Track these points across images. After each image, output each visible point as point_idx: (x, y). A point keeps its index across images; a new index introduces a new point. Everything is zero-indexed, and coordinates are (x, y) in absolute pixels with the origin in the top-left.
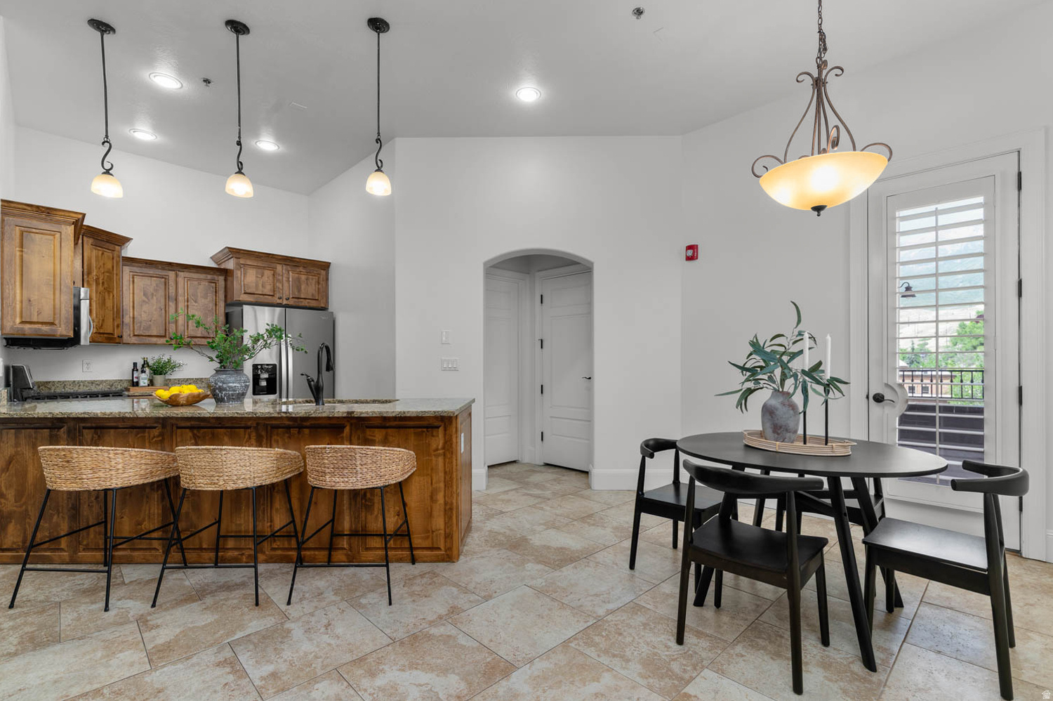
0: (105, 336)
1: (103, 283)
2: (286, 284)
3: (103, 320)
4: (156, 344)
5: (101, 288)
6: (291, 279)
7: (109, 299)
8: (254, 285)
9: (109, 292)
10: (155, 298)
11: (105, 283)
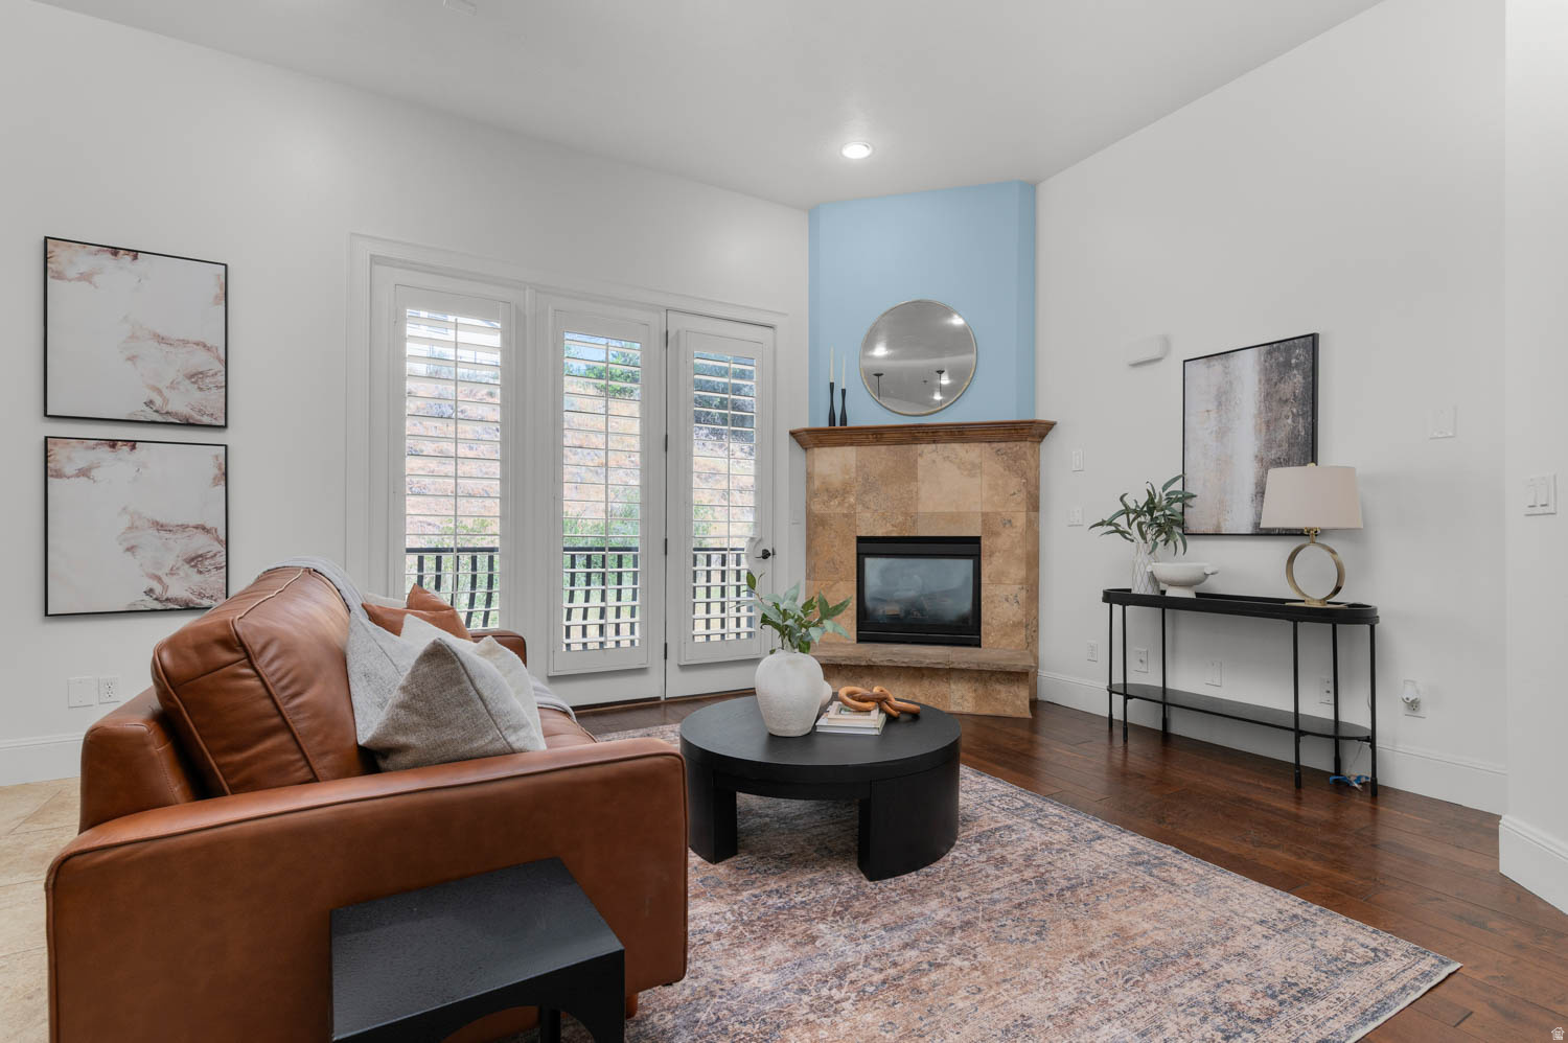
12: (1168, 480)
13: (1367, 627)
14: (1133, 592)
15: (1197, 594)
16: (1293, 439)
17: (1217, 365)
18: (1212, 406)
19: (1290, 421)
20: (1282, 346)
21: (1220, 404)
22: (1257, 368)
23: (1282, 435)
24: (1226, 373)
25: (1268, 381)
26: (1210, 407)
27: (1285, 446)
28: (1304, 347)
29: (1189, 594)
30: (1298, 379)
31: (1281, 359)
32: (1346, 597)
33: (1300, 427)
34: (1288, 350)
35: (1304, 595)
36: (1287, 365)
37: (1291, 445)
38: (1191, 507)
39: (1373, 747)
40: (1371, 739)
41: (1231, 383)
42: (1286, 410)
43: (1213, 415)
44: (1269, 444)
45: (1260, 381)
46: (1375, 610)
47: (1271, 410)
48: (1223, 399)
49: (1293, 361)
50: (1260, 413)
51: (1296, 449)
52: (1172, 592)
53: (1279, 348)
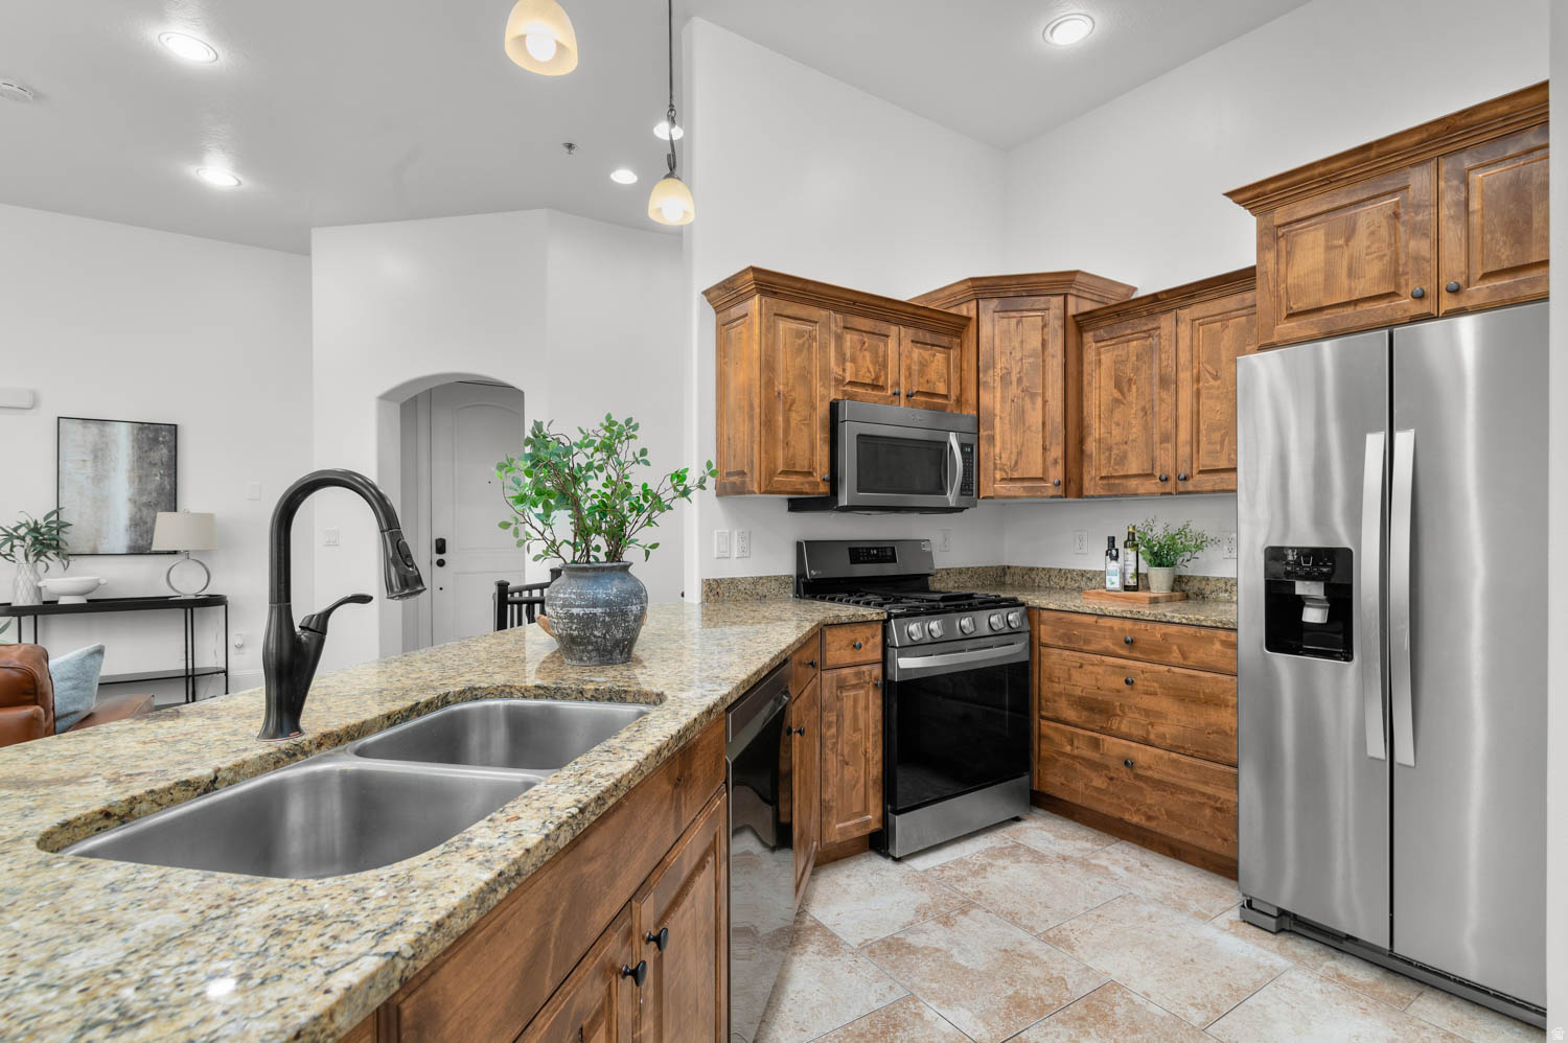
0: (1026, 484)
1: (1020, 380)
2: (1452, 234)
3: (1019, 453)
4: (1136, 495)
5: (1014, 390)
6: (1475, 205)
7: (1034, 409)
8: (1320, 278)
9: (1033, 396)
10: (1134, 388)
11: (1025, 379)
12: (47, 512)
13: (224, 607)
14: (13, 605)
15: (88, 601)
16: (160, 490)
17: (94, 429)
18: (89, 457)
19: (158, 478)
20: (152, 427)
21: (96, 457)
22: (131, 438)
23: (152, 486)
24: (103, 436)
25: (140, 448)
26: (85, 458)
27: (154, 494)
28: (169, 431)
29: (82, 600)
30: (163, 452)
31: (151, 436)
32: (210, 591)
33: (166, 482)
34: (156, 431)
35: (178, 592)
36: (155, 441)
37: (159, 494)
38: (67, 533)
39: (226, 675)
40: (226, 672)
41: (107, 444)
42: (155, 471)
43: (89, 464)
44: (141, 492)
45: (133, 447)
46: (225, 597)
47: (143, 469)
48: (100, 454)
49: (161, 439)
50: (133, 469)
51: (163, 497)
52: (63, 601)
53: (149, 428)
